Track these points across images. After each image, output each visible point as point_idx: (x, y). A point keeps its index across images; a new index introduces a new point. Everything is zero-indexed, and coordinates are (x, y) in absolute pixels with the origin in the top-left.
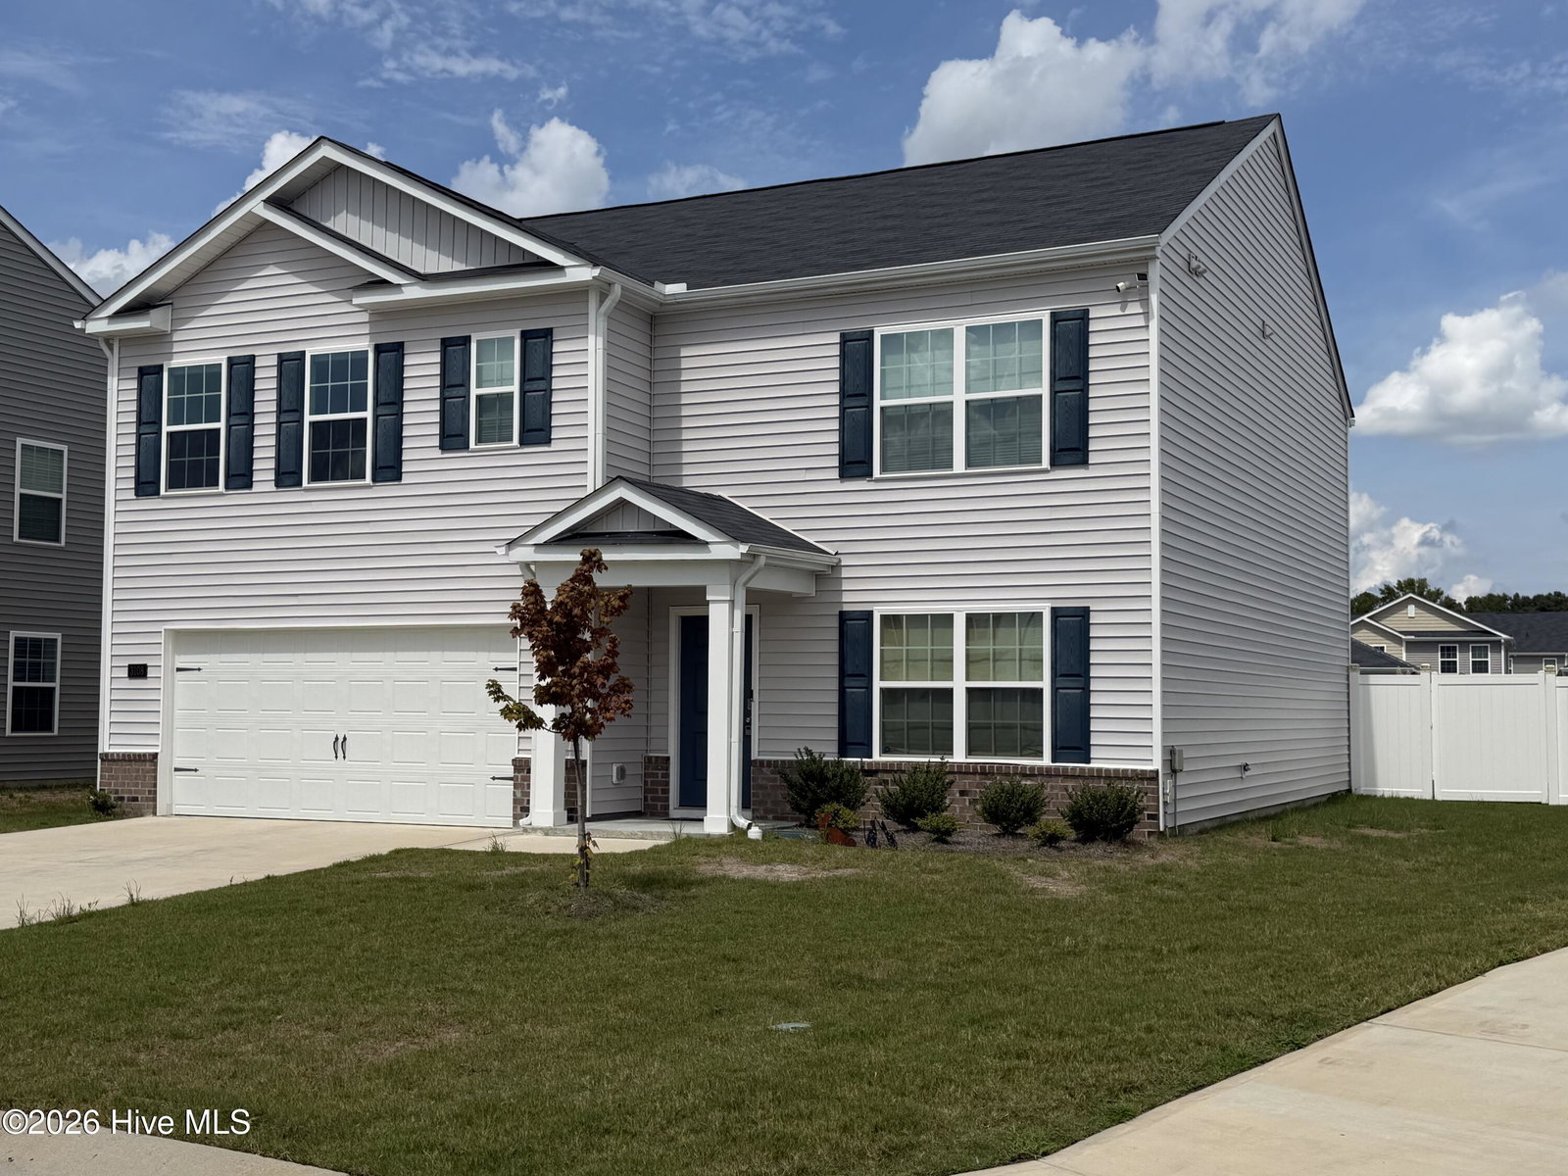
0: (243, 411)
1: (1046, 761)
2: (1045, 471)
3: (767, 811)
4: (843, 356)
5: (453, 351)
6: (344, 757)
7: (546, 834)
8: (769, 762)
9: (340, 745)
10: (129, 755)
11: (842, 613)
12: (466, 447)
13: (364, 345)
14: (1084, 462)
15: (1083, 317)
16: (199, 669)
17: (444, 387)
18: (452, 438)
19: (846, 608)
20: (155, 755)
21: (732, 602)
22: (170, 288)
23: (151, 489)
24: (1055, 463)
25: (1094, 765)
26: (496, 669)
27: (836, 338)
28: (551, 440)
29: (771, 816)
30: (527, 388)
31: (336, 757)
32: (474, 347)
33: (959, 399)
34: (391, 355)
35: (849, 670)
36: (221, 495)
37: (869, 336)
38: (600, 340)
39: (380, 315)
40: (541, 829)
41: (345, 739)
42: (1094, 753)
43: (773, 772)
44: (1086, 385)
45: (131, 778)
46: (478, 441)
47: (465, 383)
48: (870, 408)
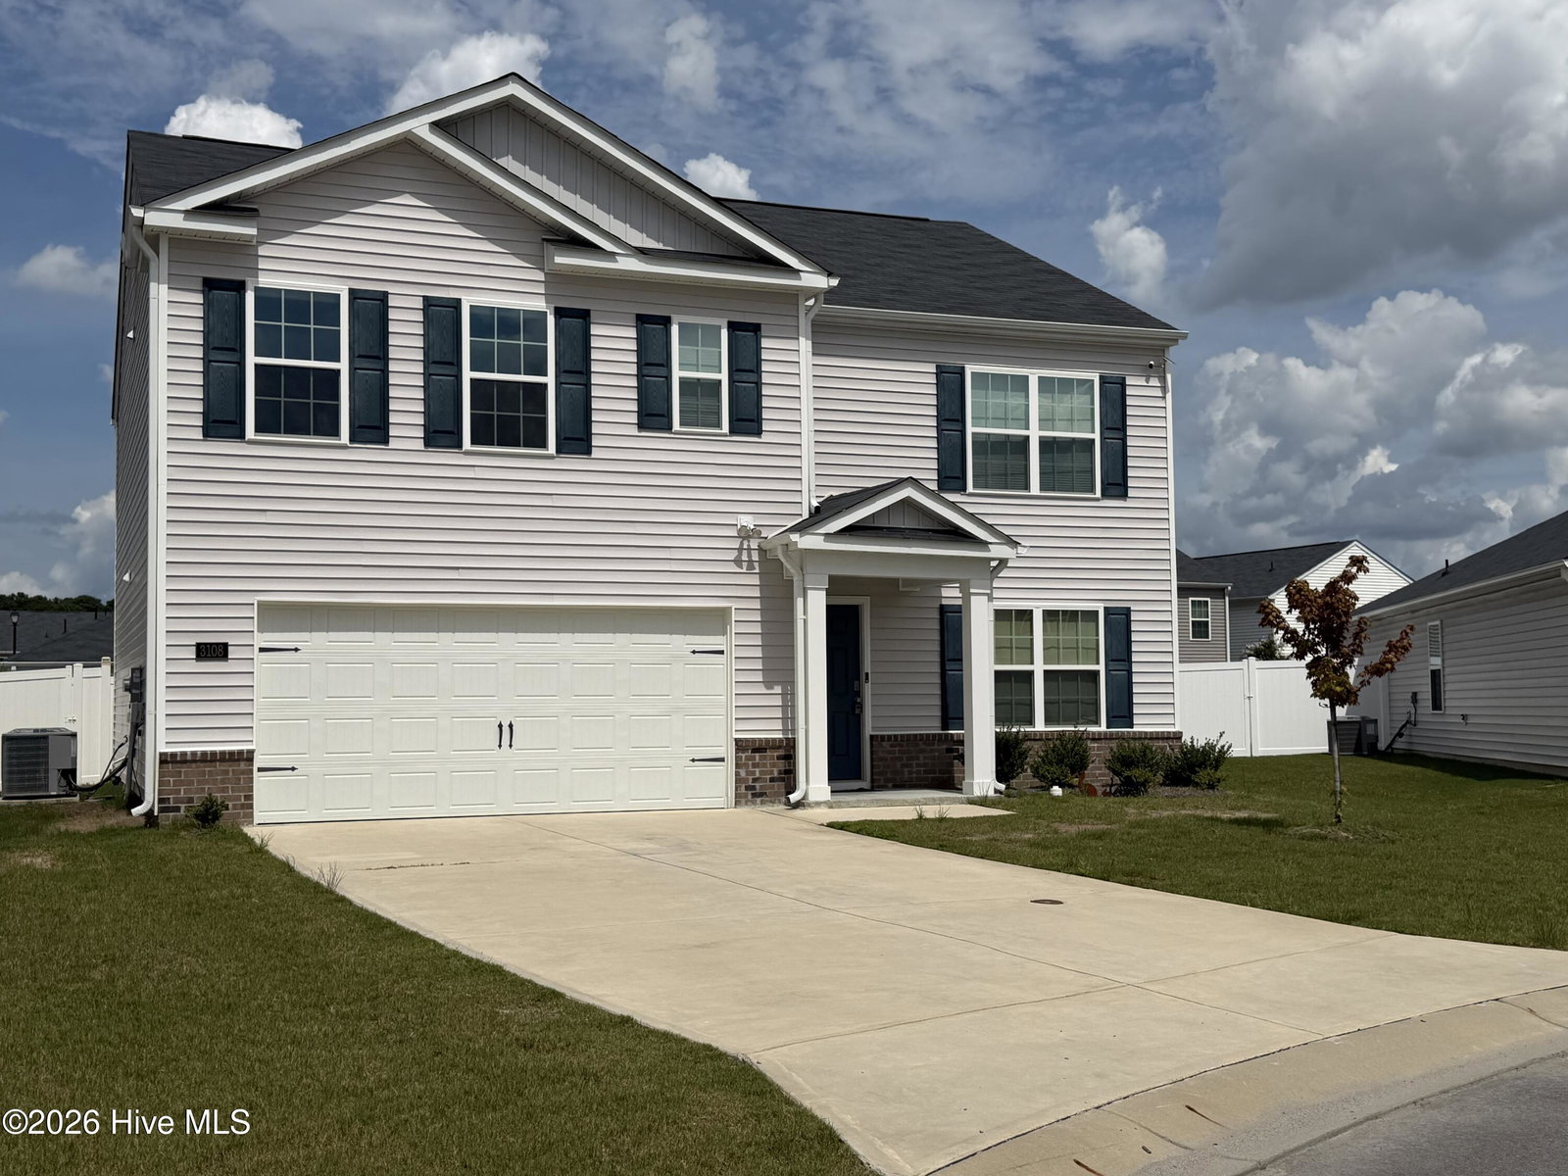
0: (373, 351)
1: (1103, 728)
2: (1097, 500)
3: (887, 780)
4: (939, 384)
5: (651, 330)
6: (511, 746)
8: (889, 737)
9: (506, 732)
10: (214, 753)
11: (942, 607)
12: (669, 428)
13: (539, 304)
14: (1124, 495)
15: (1122, 383)
16: (296, 650)
17: (640, 364)
18: (652, 416)
19: (944, 602)
20: (251, 752)
21: (989, 596)
23: (230, 429)
24: (1105, 495)
25: (1136, 729)
26: (694, 652)
27: (932, 368)
28: (762, 431)
29: (890, 785)
30: (736, 378)
31: (500, 746)
32: (675, 329)
33: (1035, 434)
34: (576, 323)
35: (948, 655)
36: (344, 447)
37: (961, 372)
39: (557, 280)
41: (511, 726)
42: (1136, 720)
43: (892, 746)
44: (1125, 436)
45: (215, 782)
46: (682, 424)
47: (667, 364)
48: (963, 432)
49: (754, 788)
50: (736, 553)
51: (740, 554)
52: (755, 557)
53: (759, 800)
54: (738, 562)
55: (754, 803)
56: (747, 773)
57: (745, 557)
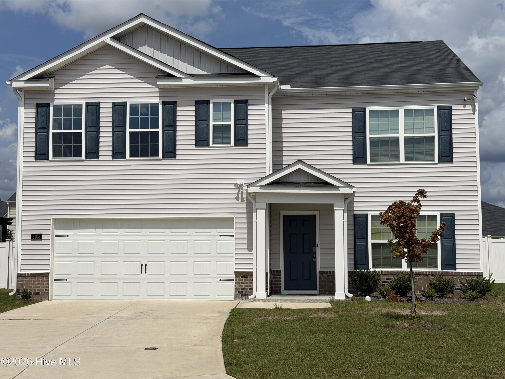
0: (94, 126)
1: (439, 269)
2: (436, 164)
4: (354, 117)
5: (201, 107)
6: (146, 273)
7: (265, 302)
8: (327, 272)
9: (144, 268)
10: (35, 274)
11: (354, 215)
12: (208, 145)
13: (156, 101)
14: (451, 161)
15: (450, 109)
16: (68, 236)
17: (197, 120)
18: (201, 141)
19: (356, 213)
20: (48, 274)
21: (344, 210)
22: (54, 70)
23: (44, 157)
24: (440, 161)
25: (457, 271)
26: (221, 236)
27: (351, 110)
28: (248, 144)
29: (327, 293)
30: (237, 123)
31: (142, 273)
32: (211, 106)
33: (402, 136)
34: (171, 107)
35: (358, 236)
36: (83, 161)
37: (364, 111)
38: (270, 106)
39: (163, 90)
40: (262, 300)
41: (146, 265)
42: (458, 267)
43: (328, 276)
44: (452, 133)
45: (35, 284)
46: (214, 143)
47: (207, 120)
48: (365, 137)
49: (242, 292)
50: (236, 195)
51: (238, 195)
52: (245, 196)
53: (244, 297)
54: (237, 198)
55: (242, 299)
56: (239, 286)
57: (240, 196)
